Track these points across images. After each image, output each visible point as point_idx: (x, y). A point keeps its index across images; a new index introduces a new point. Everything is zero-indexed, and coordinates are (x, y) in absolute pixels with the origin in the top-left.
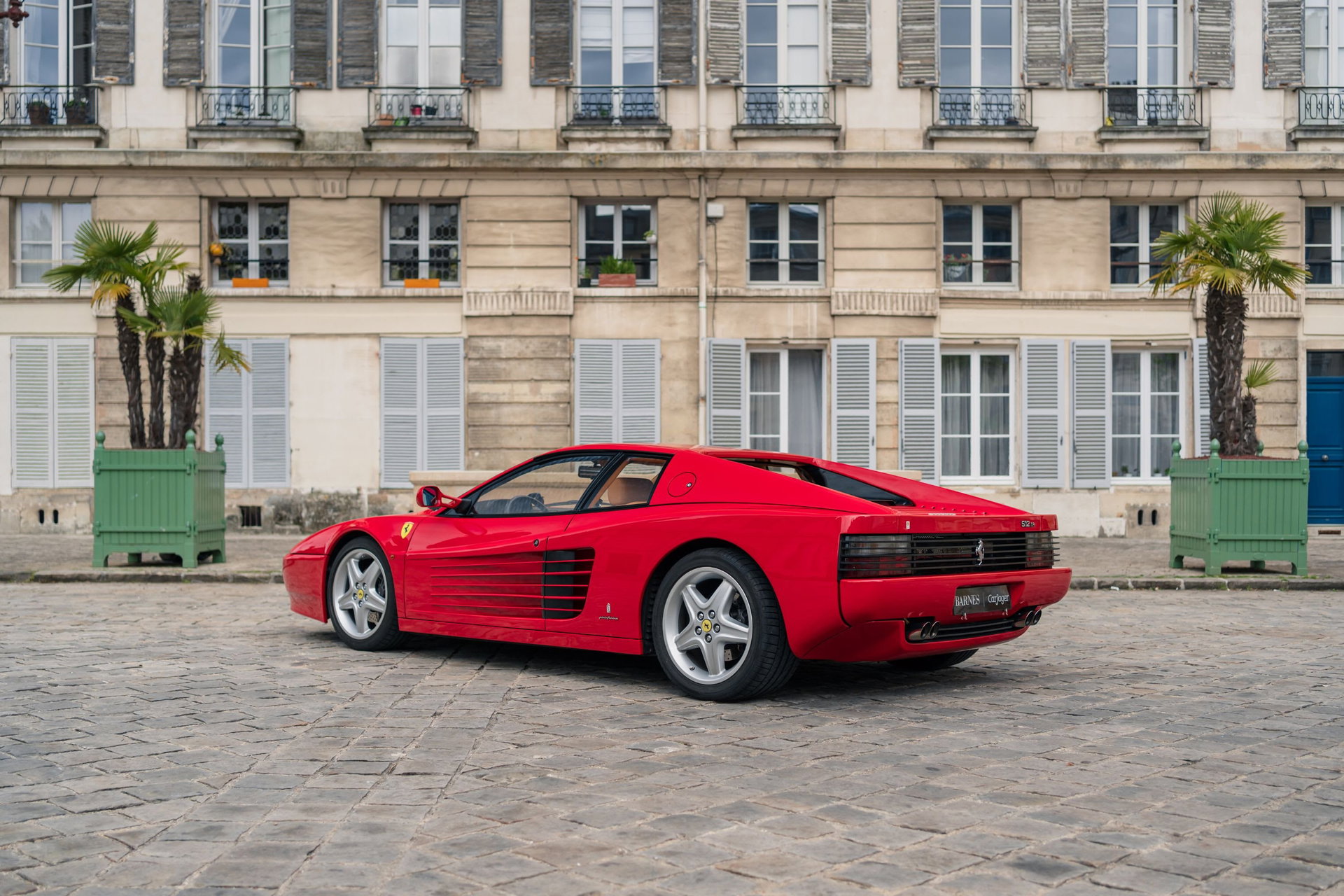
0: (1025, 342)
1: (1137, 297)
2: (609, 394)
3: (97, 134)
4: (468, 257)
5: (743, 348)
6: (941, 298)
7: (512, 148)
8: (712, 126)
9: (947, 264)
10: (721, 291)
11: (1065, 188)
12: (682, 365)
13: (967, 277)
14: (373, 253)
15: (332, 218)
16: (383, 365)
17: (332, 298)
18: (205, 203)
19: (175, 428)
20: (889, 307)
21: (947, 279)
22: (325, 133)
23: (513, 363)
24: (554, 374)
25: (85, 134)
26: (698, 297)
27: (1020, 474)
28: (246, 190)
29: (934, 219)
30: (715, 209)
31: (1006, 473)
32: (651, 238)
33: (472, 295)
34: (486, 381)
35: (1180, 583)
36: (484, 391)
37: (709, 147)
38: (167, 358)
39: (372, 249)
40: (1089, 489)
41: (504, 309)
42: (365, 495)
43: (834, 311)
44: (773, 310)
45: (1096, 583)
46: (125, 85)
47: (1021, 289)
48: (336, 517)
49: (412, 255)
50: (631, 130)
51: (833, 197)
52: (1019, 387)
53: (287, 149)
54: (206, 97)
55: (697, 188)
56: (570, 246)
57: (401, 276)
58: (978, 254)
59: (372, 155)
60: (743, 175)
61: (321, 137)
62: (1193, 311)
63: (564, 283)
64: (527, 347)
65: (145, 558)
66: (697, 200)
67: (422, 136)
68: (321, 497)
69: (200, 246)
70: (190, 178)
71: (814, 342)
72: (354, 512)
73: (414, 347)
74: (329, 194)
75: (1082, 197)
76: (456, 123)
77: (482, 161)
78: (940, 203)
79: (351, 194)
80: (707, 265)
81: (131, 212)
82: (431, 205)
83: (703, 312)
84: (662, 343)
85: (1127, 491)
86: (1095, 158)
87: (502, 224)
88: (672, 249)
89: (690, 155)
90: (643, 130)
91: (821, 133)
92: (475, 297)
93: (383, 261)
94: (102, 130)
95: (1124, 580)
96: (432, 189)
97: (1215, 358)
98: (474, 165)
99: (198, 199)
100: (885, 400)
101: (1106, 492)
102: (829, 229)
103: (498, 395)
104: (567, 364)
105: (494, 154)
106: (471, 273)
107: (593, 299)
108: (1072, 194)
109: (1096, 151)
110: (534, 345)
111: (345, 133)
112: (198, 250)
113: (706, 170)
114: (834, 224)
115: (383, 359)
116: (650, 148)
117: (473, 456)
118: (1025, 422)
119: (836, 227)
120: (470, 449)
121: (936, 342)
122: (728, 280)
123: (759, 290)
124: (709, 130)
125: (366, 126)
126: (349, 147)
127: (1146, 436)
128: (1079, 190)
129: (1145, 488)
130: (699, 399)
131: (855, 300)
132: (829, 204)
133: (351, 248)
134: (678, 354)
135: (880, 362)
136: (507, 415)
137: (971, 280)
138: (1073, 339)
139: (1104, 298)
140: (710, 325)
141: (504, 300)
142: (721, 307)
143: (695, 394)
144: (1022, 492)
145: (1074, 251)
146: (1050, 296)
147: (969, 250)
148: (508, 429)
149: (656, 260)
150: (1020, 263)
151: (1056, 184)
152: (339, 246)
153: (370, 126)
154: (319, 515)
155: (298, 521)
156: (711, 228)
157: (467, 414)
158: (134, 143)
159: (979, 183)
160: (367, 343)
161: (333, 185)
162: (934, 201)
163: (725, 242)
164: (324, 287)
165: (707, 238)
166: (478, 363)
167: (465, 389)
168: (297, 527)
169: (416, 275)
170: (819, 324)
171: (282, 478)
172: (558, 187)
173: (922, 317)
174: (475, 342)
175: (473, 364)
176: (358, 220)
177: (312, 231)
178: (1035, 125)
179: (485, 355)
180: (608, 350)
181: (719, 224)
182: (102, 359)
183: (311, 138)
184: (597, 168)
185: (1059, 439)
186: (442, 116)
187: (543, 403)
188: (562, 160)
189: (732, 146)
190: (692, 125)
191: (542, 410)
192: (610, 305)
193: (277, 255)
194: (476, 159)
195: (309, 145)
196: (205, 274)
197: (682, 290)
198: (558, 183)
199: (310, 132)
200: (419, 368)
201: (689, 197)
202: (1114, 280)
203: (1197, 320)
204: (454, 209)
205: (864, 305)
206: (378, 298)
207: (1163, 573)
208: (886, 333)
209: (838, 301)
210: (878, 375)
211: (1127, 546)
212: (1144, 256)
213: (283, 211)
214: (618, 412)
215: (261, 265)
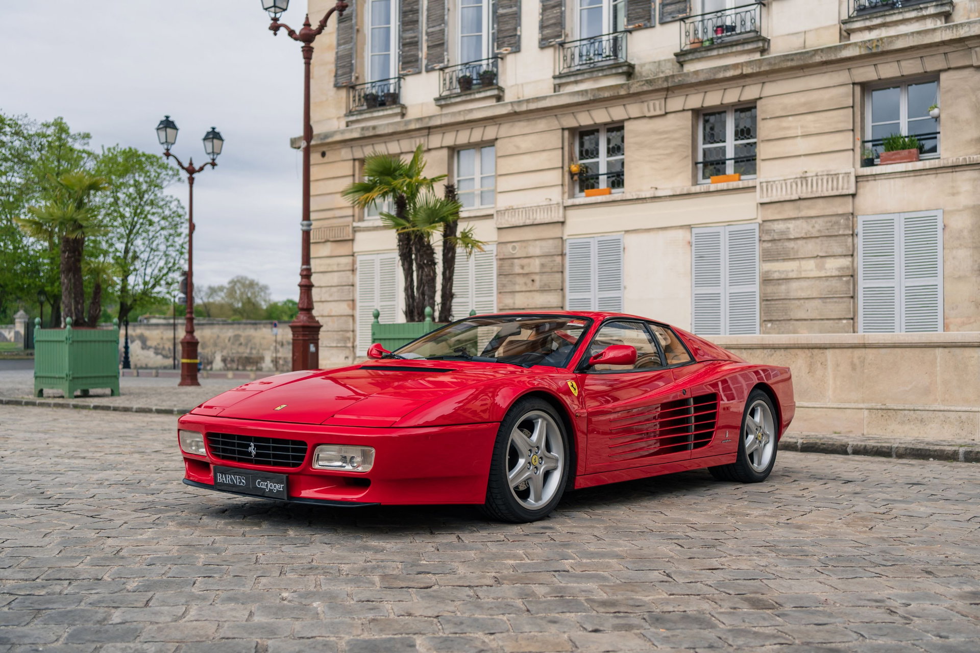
2: (891, 265)
3: (495, 92)
4: (763, 151)
7: (800, 48)
12: (966, 233)
14: (687, 157)
15: (655, 132)
16: (693, 251)
17: (655, 198)
18: (566, 133)
22: (650, 63)
23: (800, 242)
24: (837, 249)
25: (489, 93)
28: (594, 119)
32: (933, 113)
33: (764, 185)
34: (777, 260)
36: (774, 269)
39: (687, 154)
41: (792, 194)
46: (515, 52)
49: (720, 156)
50: (909, 11)
53: (620, 80)
54: (565, 50)
56: (853, 130)
57: (710, 174)
59: (683, 75)
61: (647, 67)
63: (847, 164)
64: (813, 227)
67: (721, 51)
69: (562, 168)
70: (556, 115)
73: (717, 234)
74: (652, 113)
76: (752, 35)
77: (770, 64)
79: (667, 111)
81: (518, 147)
82: (736, 111)
84: (944, 212)
87: (790, 118)
88: (955, 119)
90: (921, 9)
92: (767, 186)
93: (697, 163)
94: (501, 89)
96: (732, 96)
98: (763, 69)
99: (561, 131)
103: (787, 272)
104: (850, 239)
105: (780, 56)
106: (764, 165)
107: (874, 176)
110: (820, 224)
111: (665, 60)
112: (560, 171)
115: (693, 247)
116: (930, 24)
117: (766, 327)
120: (765, 321)
125: (678, 51)
126: (665, 71)
133: (670, 155)
134: (961, 222)
136: (796, 290)
141: (791, 186)
148: (796, 302)
149: (939, 133)
152: (659, 155)
153: (682, 50)
157: (761, 290)
158: (520, 96)
160: (680, 234)
161: (654, 105)
164: (649, 191)
166: (769, 245)
167: (760, 268)
169: (722, 172)
172: (843, 76)
174: (768, 226)
175: (766, 245)
176: (675, 131)
177: (640, 146)
179: (776, 237)
180: (890, 223)
182: (501, 259)
183: (639, 69)
184: (875, 54)
186: (739, 31)
187: (827, 278)
188: (841, 51)
191: (827, 283)
192: (892, 181)
193: (618, 169)
194: (765, 63)
195: (638, 75)
196: (566, 189)
197: (965, 159)
198: (841, 73)
199: (639, 65)
200: (722, 252)
201: (971, 66)
204: (752, 111)
206: (689, 195)
213: (621, 132)
214: (900, 283)
215: (608, 177)
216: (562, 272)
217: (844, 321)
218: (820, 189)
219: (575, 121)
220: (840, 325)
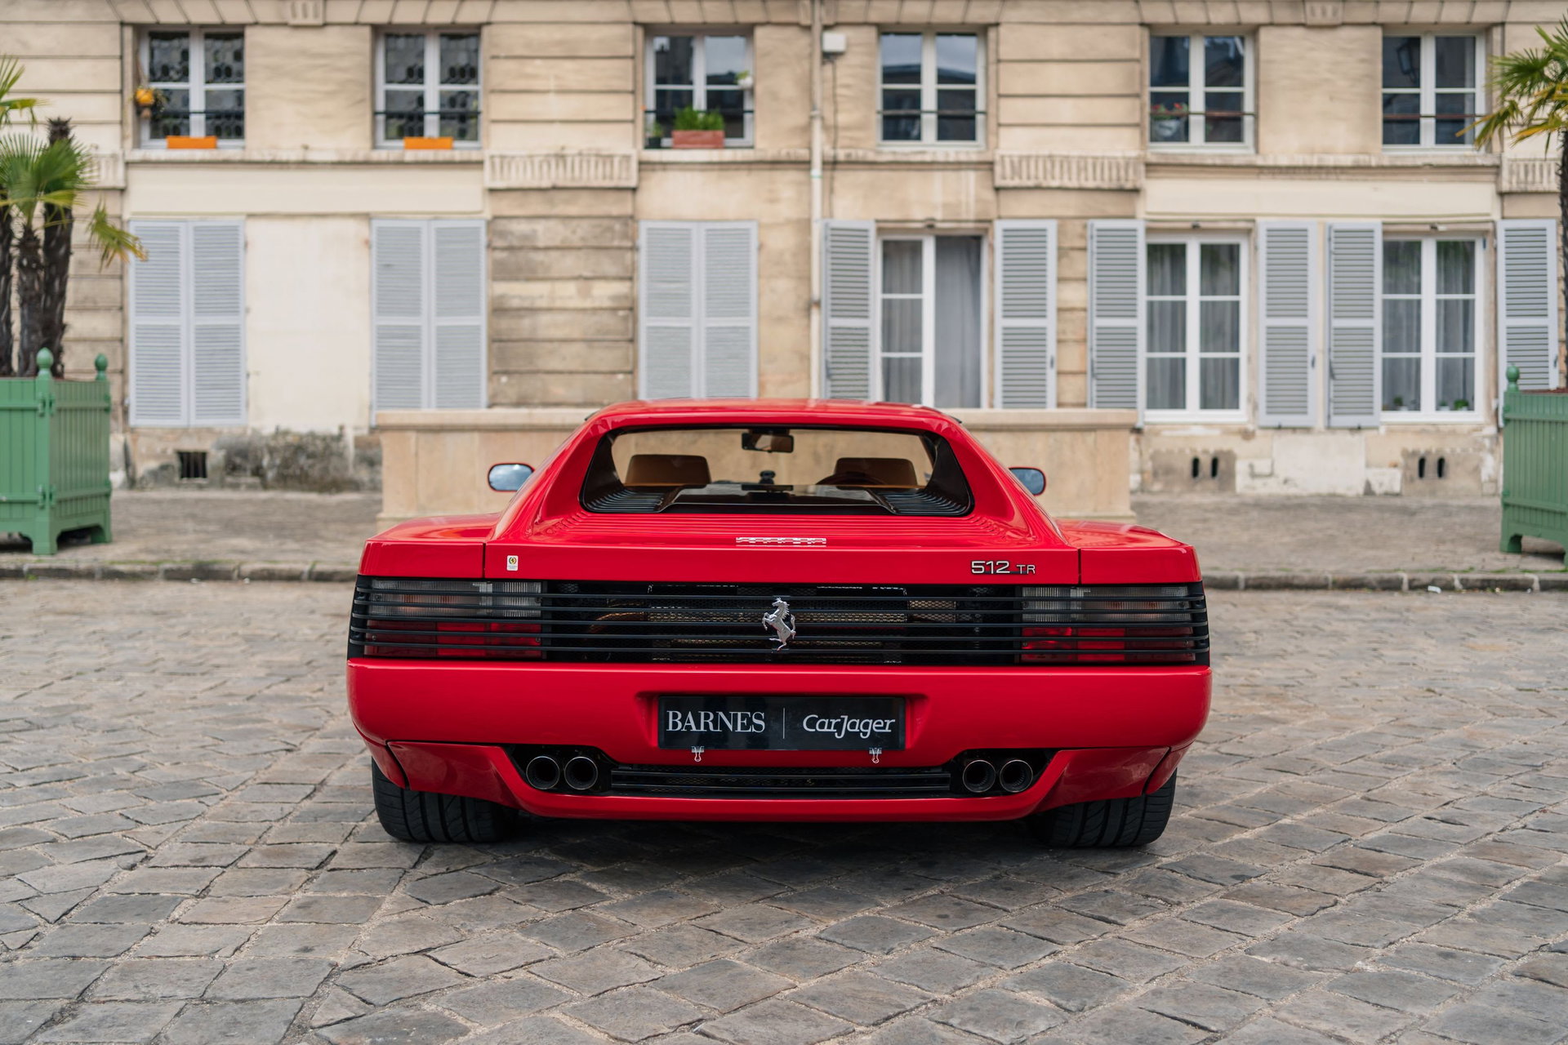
0: (1263, 225)
1: (1419, 162)
2: (687, 296)
4: (491, 107)
5: (872, 234)
6: (1147, 165)
9: (1155, 118)
10: (841, 155)
11: (1320, 11)
12: (788, 257)
13: (1183, 135)
14: (362, 101)
15: (304, 53)
16: (374, 255)
17: (304, 164)
18: (129, 33)
19: (26, 345)
20: (1074, 176)
21: (1155, 138)
23: (554, 254)
24: (608, 266)
26: (810, 162)
27: (1255, 407)
28: (185, 15)
29: (1137, 55)
30: (834, 41)
31: (1235, 405)
32: (746, 83)
33: (497, 161)
34: (517, 279)
35: (1532, 581)
36: (514, 293)
38: (15, 242)
39: (360, 97)
40: (1352, 429)
41: (541, 178)
42: (350, 436)
43: (999, 182)
44: (914, 182)
45: (1405, 581)
47: (1257, 151)
48: (311, 466)
49: (414, 105)
51: (997, 25)
52: (1254, 288)
55: (810, 11)
56: (633, 92)
57: (402, 133)
58: (1197, 103)
62: (1497, 182)
63: (626, 143)
64: (574, 232)
66: (808, 28)
68: (290, 439)
69: (121, 92)
71: (971, 225)
72: (335, 461)
73: (417, 232)
74: (300, 20)
75: (1344, 24)
78: (1146, 33)
79: (330, 19)
80: (823, 119)
81: (25, 44)
82: (442, 35)
83: (817, 184)
84: (760, 226)
85: (1404, 431)
87: (538, 62)
88: (774, 96)
92: (501, 163)
93: (376, 113)
95: (1448, 576)
96: (442, 12)
99: (117, 28)
100: (1069, 305)
101: (1374, 432)
102: (992, 68)
103: (533, 298)
104: (628, 255)
106: (496, 130)
107: (664, 165)
108: (1329, 19)
110: (583, 229)
112: (118, 98)
114: (999, 61)
115: (374, 248)
117: (499, 383)
118: (1263, 336)
119: (1002, 66)
120: (496, 373)
121: (1139, 225)
122: (851, 139)
123: (894, 153)
127: (1429, 355)
128: (1340, 13)
129: (1431, 428)
130: (812, 304)
131: (1028, 167)
132: (992, 34)
133: (331, 94)
134: (782, 241)
135: (1062, 252)
136: (547, 326)
137: (1187, 140)
138: (1330, 221)
139: (1374, 163)
140: (827, 201)
141: (541, 167)
142: (843, 178)
143: (805, 296)
144: (1259, 433)
145: (1331, 99)
146: (1299, 160)
147: (1184, 98)
148: (548, 344)
149: (751, 112)
150: (1256, 116)
151: (1308, 6)
152: (313, 91)
154: (286, 464)
155: (258, 472)
156: (828, 68)
157: (490, 325)
159: (1200, 5)
160: (352, 227)
161: (304, 6)
162: (1138, 30)
163: (847, 86)
164: (293, 150)
165: (823, 81)
166: (505, 254)
167: (488, 290)
168: (256, 480)
169: (420, 132)
170: (978, 200)
171: (235, 413)
172: (617, 9)
173: (1121, 190)
174: (502, 225)
175: (499, 255)
176: (341, 55)
177: (276, 72)
179: (516, 243)
180: (686, 235)
181: (840, 62)
185: (1310, 359)
187: (595, 310)
191: (595, 318)
192: (688, 174)
193: (229, 105)
196: (129, 131)
197: (788, 154)
198: (617, 5)
200: (424, 259)
201: (797, 24)
202: (1387, 140)
203: (1502, 195)
204: (472, 41)
205: (1041, 174)
206: (366, 164)
207: (1499, 565)
208: (1071, 213)
209: (1003, 167)
210: (1059, 271)
211: (1405, 511)
212: (1428, 106)
213: (236, 44)
214: (699, 322)
215: (208, 118)
216: (121, 278)
217: (620, 377)
219: (148, 12)
220: (615, 381)
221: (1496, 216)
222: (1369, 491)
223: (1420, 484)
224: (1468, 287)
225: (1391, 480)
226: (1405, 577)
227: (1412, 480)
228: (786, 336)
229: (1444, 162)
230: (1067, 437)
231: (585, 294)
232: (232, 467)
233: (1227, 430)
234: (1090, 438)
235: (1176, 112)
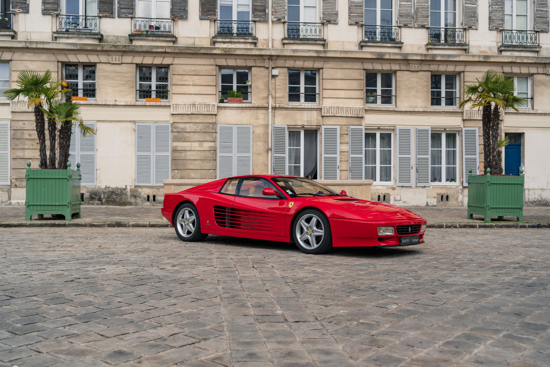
0: (398, 128)
1: (441, 111)
2: (231, 147)
3: (13, 33)
4: (172, 89)
5: (286, 129)
6: (365, 110)
7: (191, 44)
8: (274, 38)
9: (367, 96)
10: (277, 106)
11: (413, 67)
12: (261, 136)
13: (375, 102)
14: (133, 87)
15: (115, 72)
16: (136, 134)
17: (115, 106)
18: (60, 64)
19: (61, 160)
20: (345, 113)
21: (367, 102)
22: (112, 36)
23: (191, 134)
24: (208, 138)
25: (7, 33)
26: (268, 108)
27: (396, 181)
28: (78, 59)
29: (362, 78)
30: (275, 72)
31: (390, 180)
32: (249, 83)
33: (175, 105)
34: (180, 141)
35: (477, 225)
36: (179, 146)
37: (273, 47)
38: (57, 130)
39: (132, 85)
40: (423, 187)
41: (188, 111)
42: (129, 188)
43: (323, 114)
44: (298, 114)
46: (25, 13)
47: (396, 107)
48: (116, 198)
49: (148, 88)
50: (241, 39)
51: (323, 68)
52: (395, 146)
53: (96, 42)
54: (61, 19)
55: (268, 63)
56: (215, 86)
57: (144, 97)
58: (379, 92)
59: (133, 46)
60: (287, 59)
61: (110, 38)
62: (462, 117)
63: (213, 101)
64: (198, 127)
65: (45, 216)
66: (268, 68)
67: (154, 38)
68: (110, 189)
70: (54, 54)
71: (315, 127)
72: (124, 196)
73: (150, 127)
74: (114, 62)
75: (420, 71)
76: (168, 34)
77: (179, 50)
78: (365, 72)
79: (123, 62)
80: (272, 95)
81: (27, 67)
82: (157, 67)
83: (270, 114)
84: (253, 126)
85: (437, 188)
86: (426, 55)
87: (187, 76)
88: (258, 88)
89: (265, 49)
90: (246, 39)
91: (318, 42)
93: (137, 90)
94: (15, 32)
95: (456, 224)
96: (158, 61)
97: (486, 136)
98: (176, 51)
99: (57, 63)
100: (343, 151)
101: (429, 188)
102: (321, 81)
103: (185, 147)
104: (214, 134)
105: (185, 47)
106: (173, 95)
107: (225, 108)
108: (416, 69)
109: (425, 52)
110: (201, 126)
111: (121, 36)
113: (272, 56)
115: (136, 132)
116: (249, 46)
117: (175, 172)
118: (398, 160)
119: (324, 80)
120: (174, 169)
121: (363, 128)
122: (280, 101)
123: (292, 105)
124: (273, 40)
125: (130, 33)
126: (122, 42)
127: (444, 166)
128: (419, 67)
129: (444, 187)
130: (269, 150)
131: (331, 110)
132: (321, 71)
133: (123, 84)
134: (260, 131)
135: (341, 135)
136: (189, 155)
137: (376, 103)
138: (417, 127)
139: (428, 111)
140: (273, 120)
141: (188, 108)
142: (278, 112)
143: (267, 147)
144: (397, 188)
145: (417, 92)
146: (408, 110)
147: (375, 91)
148: (189, 161)
149: (251, 92)
150: (396, 96)
151: (410, 65)
152: (117, 84)
153: (132, 34)
154: (109, 197)
155: (100, 199)
156: (273, 80)
157: (172, 155)
158: (29, 38)
159: (380, 64)
160: (129, 125)
161: (115, 58)
162: (362, 71)
163: (279, 85)
164: (111, 101)
165: (272, 84)
166: (177, 134)
167: (171, 144)
168: (99, 202)
169: (150, 97)
170: (317, 120)
171: (93, 181)
172: (211, 61)
173: (358, 117)
174: (176, 125)
175: (175, 134)
176: (126, 73)
177: (106, 77)
178: (402, 41)
179: (180, 131)
180: (231, 129)
181: (277, 78)
182: (14, 130)
183: (106, 38)
184: (227, 54)
185: (411, 167)
186: (162, 31)
187: (204, 151)
188: (213, 50)
189: (282, 46)
190: (266, 37)
191: (204, 153)
192: (232, 110)
193: (90, 87)
194: (177, 49)
195: (105, 41)
197: (262, 105)
198: (211, 60)
199: (106, 36)
200: (152, 136)
201: (264, 67)
202: (432, 104)
203: (464, 120)
204: (166, 69)
205: (335, 112)
206: (134, 106)
207: (468, 222)
208: (344, 124)
209: (324, 110)
210: (340, 141)
211: (438, 210)
212: (443, 95)
213: (93, 68)
214: (235, 155)
215: (84, 91)
217: (212, 171)
218: (201, 110)
219: (66, 58)
220: (210, 172)
221: (462, 126)
222: (427, 205)
223: (441, 203)
224: (454, 146)
225: (433, 202)
226: (445, 224)
227: (439, 202)
228: (261, 159)
229: (448, 111)
230: (354, 187)
231: (201, 146)
232: (92, 198)
233: (388, 187)
234: (360, 187)
235: (373, 95)
